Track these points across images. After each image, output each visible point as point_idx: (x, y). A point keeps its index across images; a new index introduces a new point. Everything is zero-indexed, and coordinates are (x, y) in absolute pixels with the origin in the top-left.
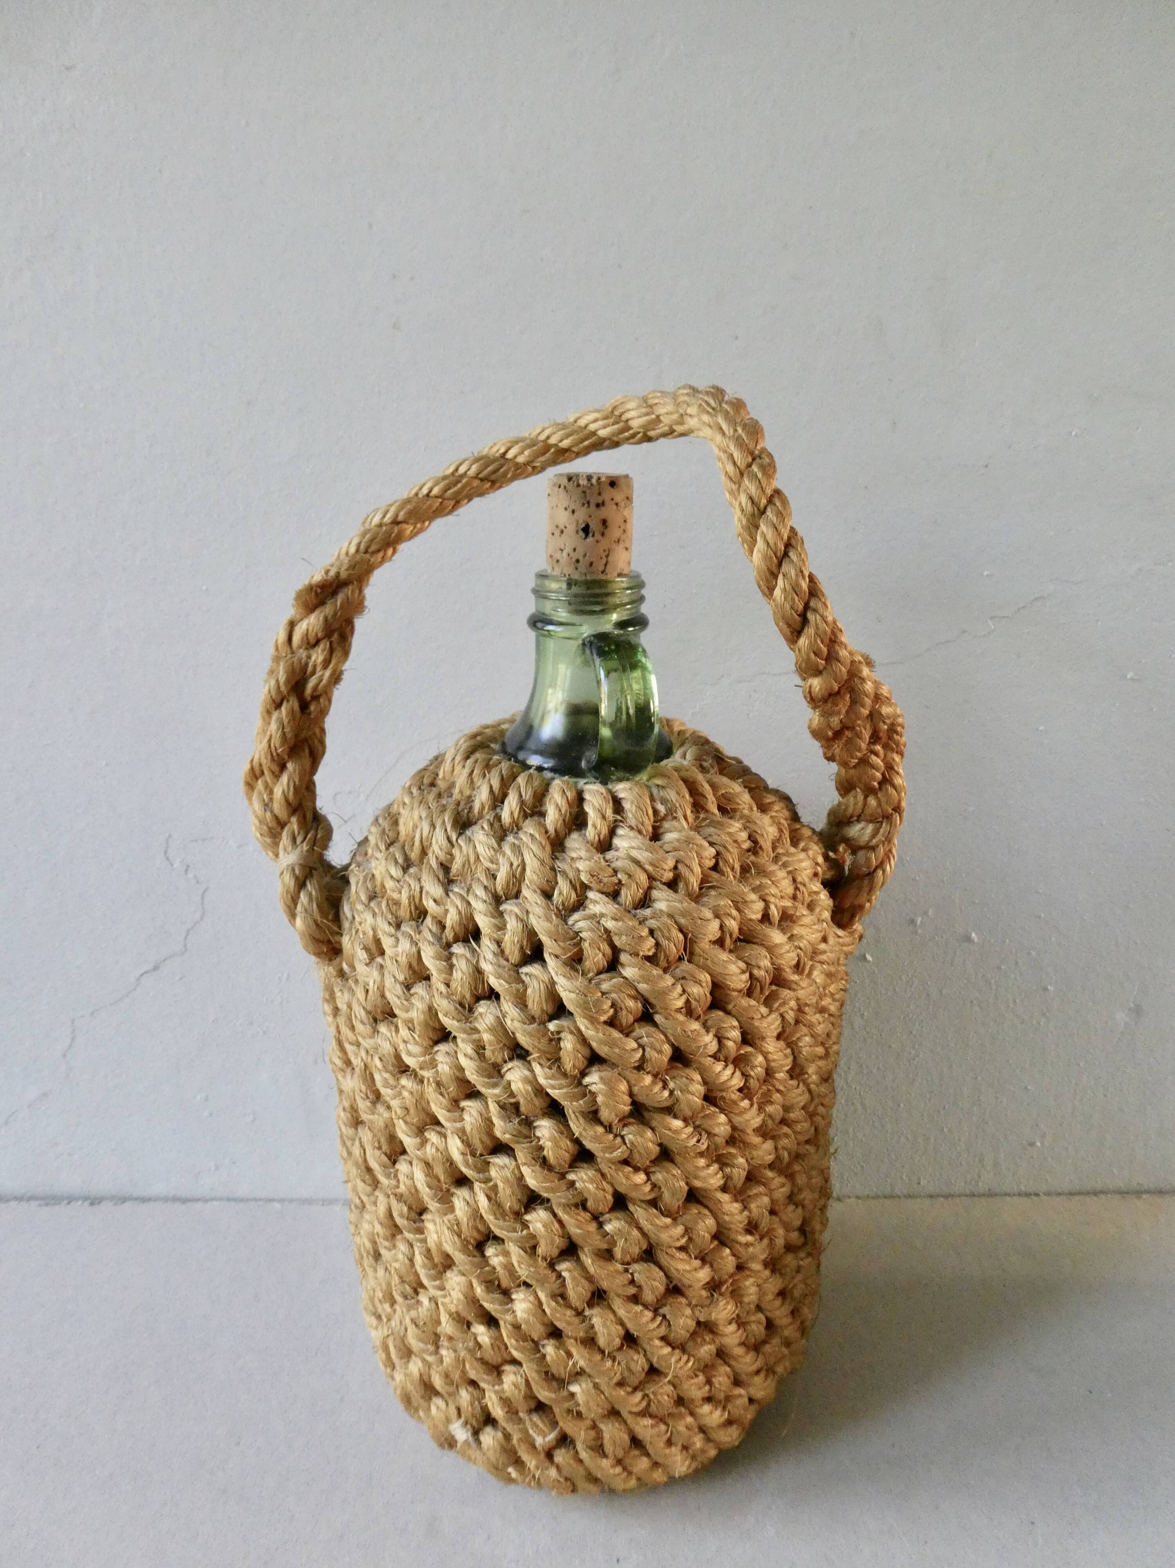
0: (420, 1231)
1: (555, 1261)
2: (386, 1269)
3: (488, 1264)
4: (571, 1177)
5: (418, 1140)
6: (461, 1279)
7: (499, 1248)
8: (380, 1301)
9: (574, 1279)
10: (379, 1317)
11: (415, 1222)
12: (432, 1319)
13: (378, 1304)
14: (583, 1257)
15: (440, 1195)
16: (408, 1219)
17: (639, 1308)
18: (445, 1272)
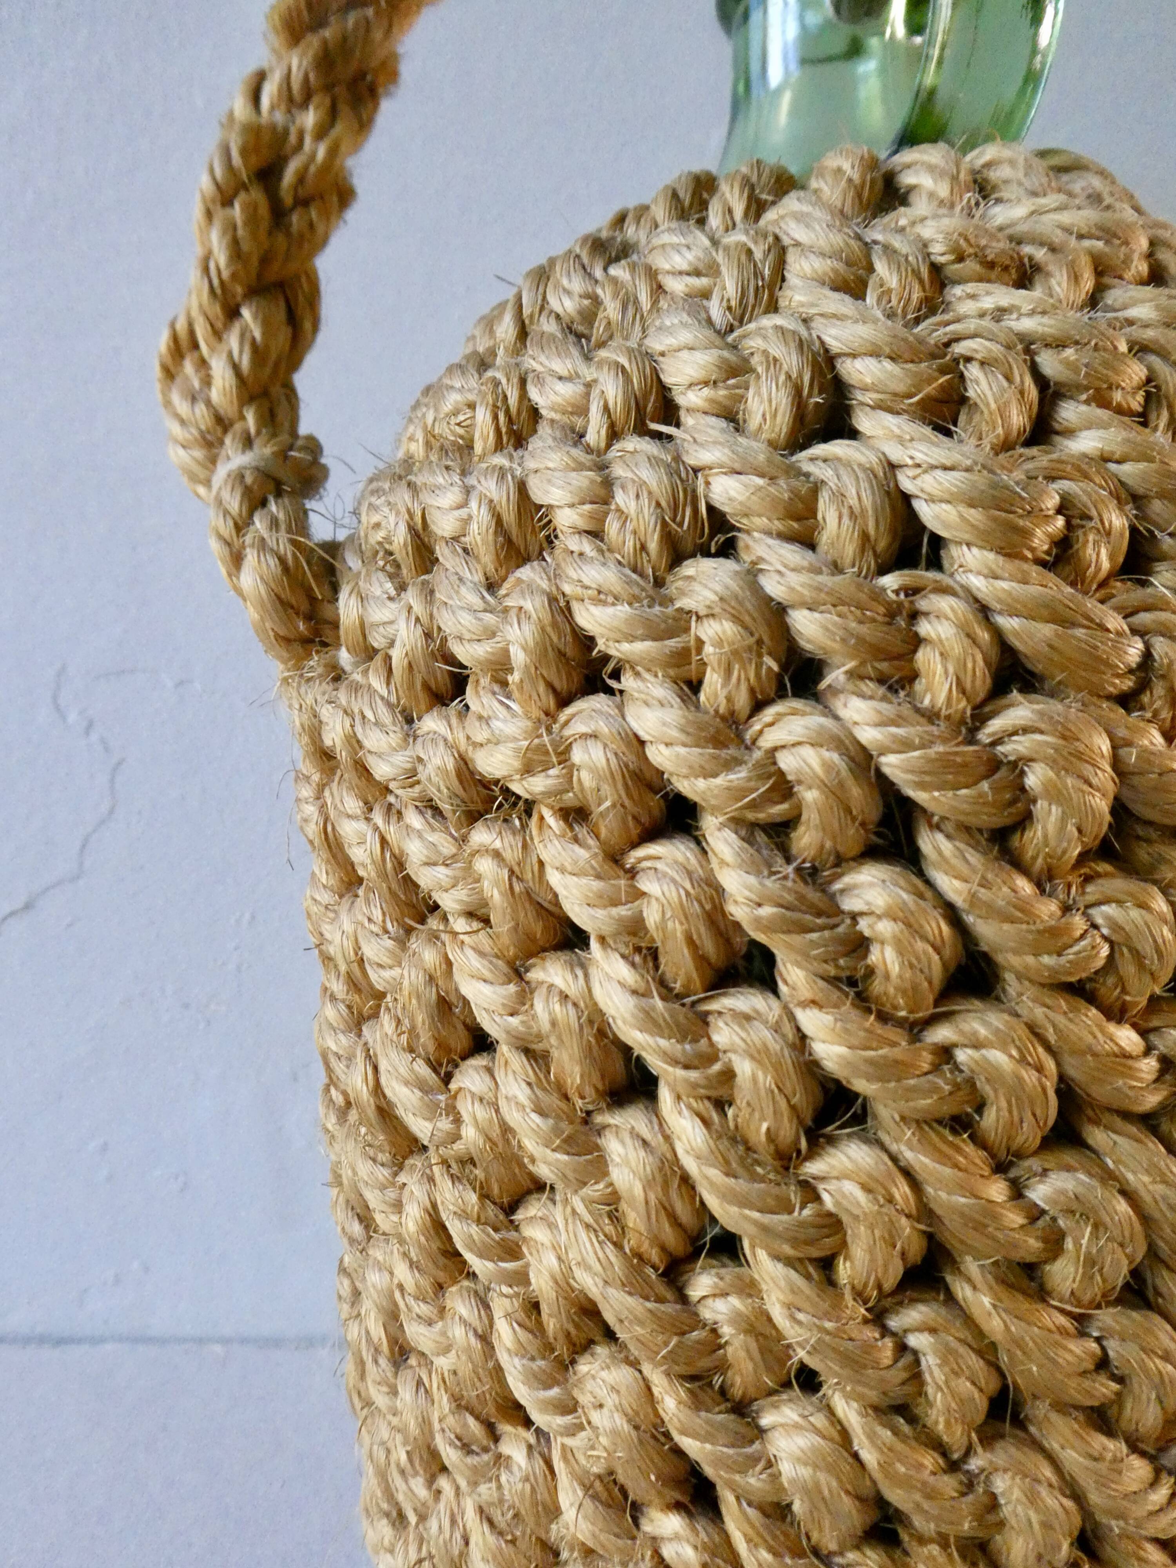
0: (512, 1252)
1: (887, 1302)
2: (420, 1383)
3: (697, 1322)
4: (942, 1034)
5: (512, 988)
6: (622, 1375)
7: (730, 1272)
8: (402, 1472)
9: (947, 1355)
10: (399, 1520)
11: (496, 1230)
12: (535, 1504)
13: (398, 1481)
14: (962, 1290)
15: (568, 1129)
16: (478, 1221)
17: (1115, 1447)
18: (573, 1362)
